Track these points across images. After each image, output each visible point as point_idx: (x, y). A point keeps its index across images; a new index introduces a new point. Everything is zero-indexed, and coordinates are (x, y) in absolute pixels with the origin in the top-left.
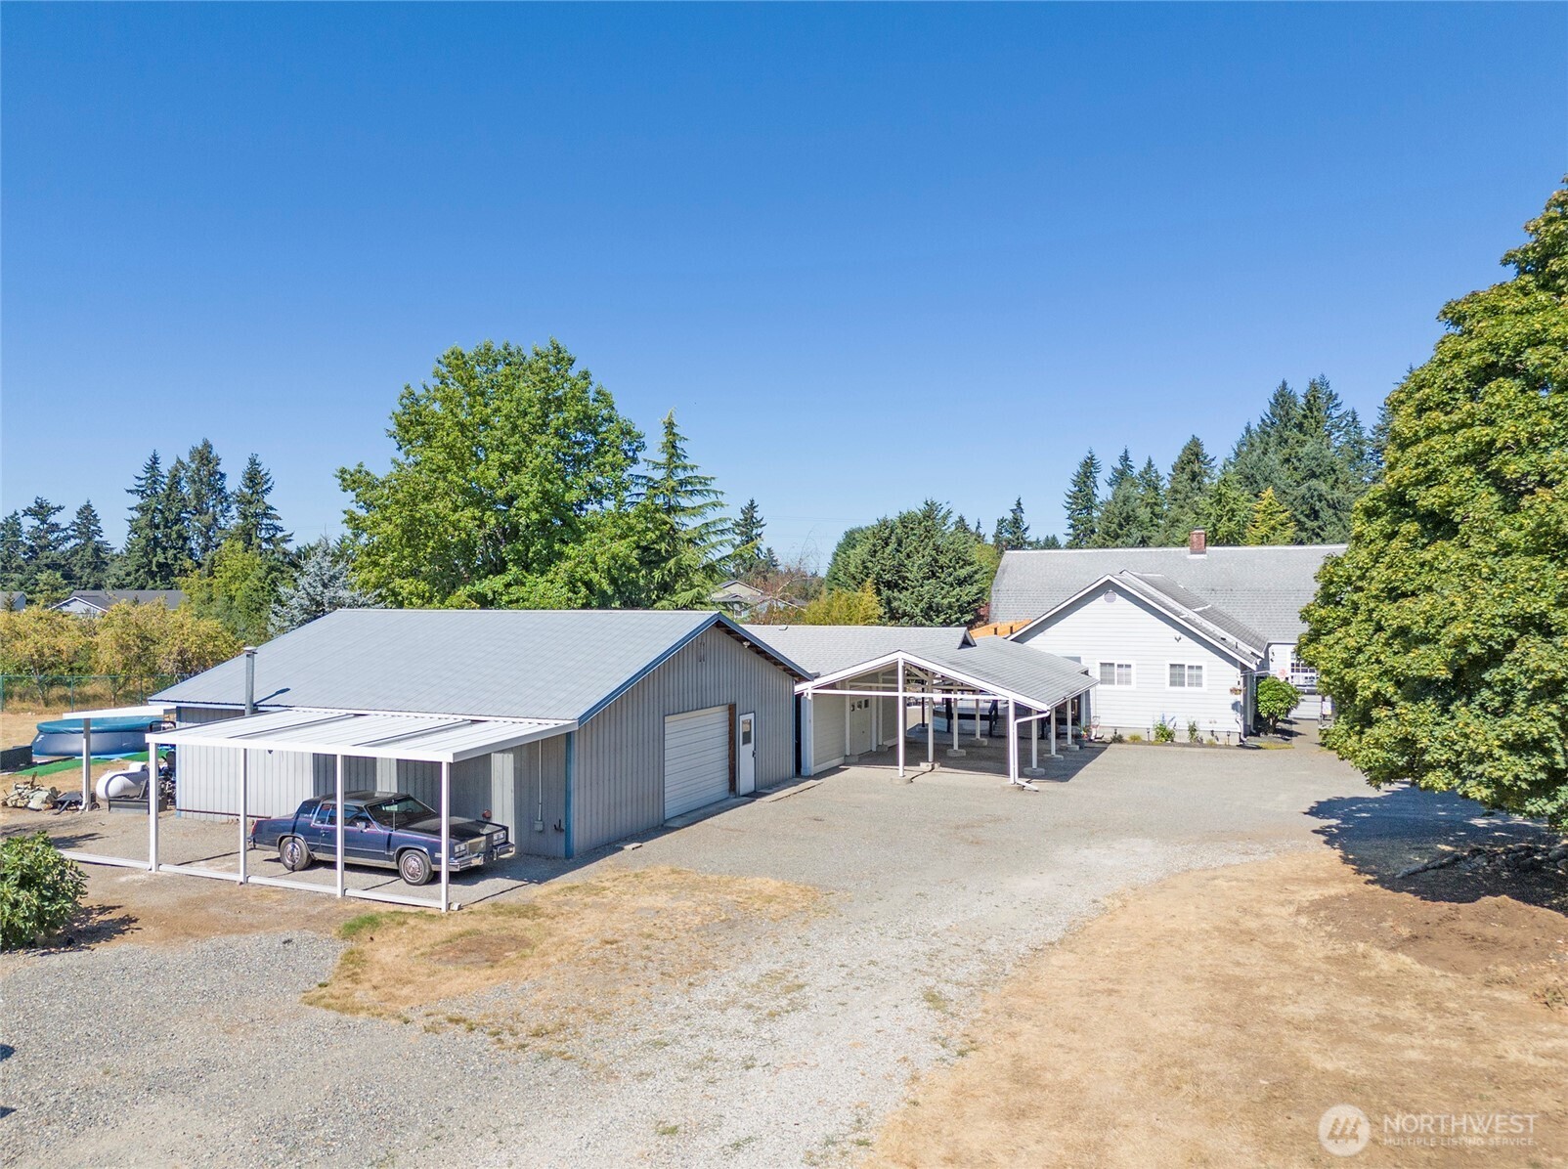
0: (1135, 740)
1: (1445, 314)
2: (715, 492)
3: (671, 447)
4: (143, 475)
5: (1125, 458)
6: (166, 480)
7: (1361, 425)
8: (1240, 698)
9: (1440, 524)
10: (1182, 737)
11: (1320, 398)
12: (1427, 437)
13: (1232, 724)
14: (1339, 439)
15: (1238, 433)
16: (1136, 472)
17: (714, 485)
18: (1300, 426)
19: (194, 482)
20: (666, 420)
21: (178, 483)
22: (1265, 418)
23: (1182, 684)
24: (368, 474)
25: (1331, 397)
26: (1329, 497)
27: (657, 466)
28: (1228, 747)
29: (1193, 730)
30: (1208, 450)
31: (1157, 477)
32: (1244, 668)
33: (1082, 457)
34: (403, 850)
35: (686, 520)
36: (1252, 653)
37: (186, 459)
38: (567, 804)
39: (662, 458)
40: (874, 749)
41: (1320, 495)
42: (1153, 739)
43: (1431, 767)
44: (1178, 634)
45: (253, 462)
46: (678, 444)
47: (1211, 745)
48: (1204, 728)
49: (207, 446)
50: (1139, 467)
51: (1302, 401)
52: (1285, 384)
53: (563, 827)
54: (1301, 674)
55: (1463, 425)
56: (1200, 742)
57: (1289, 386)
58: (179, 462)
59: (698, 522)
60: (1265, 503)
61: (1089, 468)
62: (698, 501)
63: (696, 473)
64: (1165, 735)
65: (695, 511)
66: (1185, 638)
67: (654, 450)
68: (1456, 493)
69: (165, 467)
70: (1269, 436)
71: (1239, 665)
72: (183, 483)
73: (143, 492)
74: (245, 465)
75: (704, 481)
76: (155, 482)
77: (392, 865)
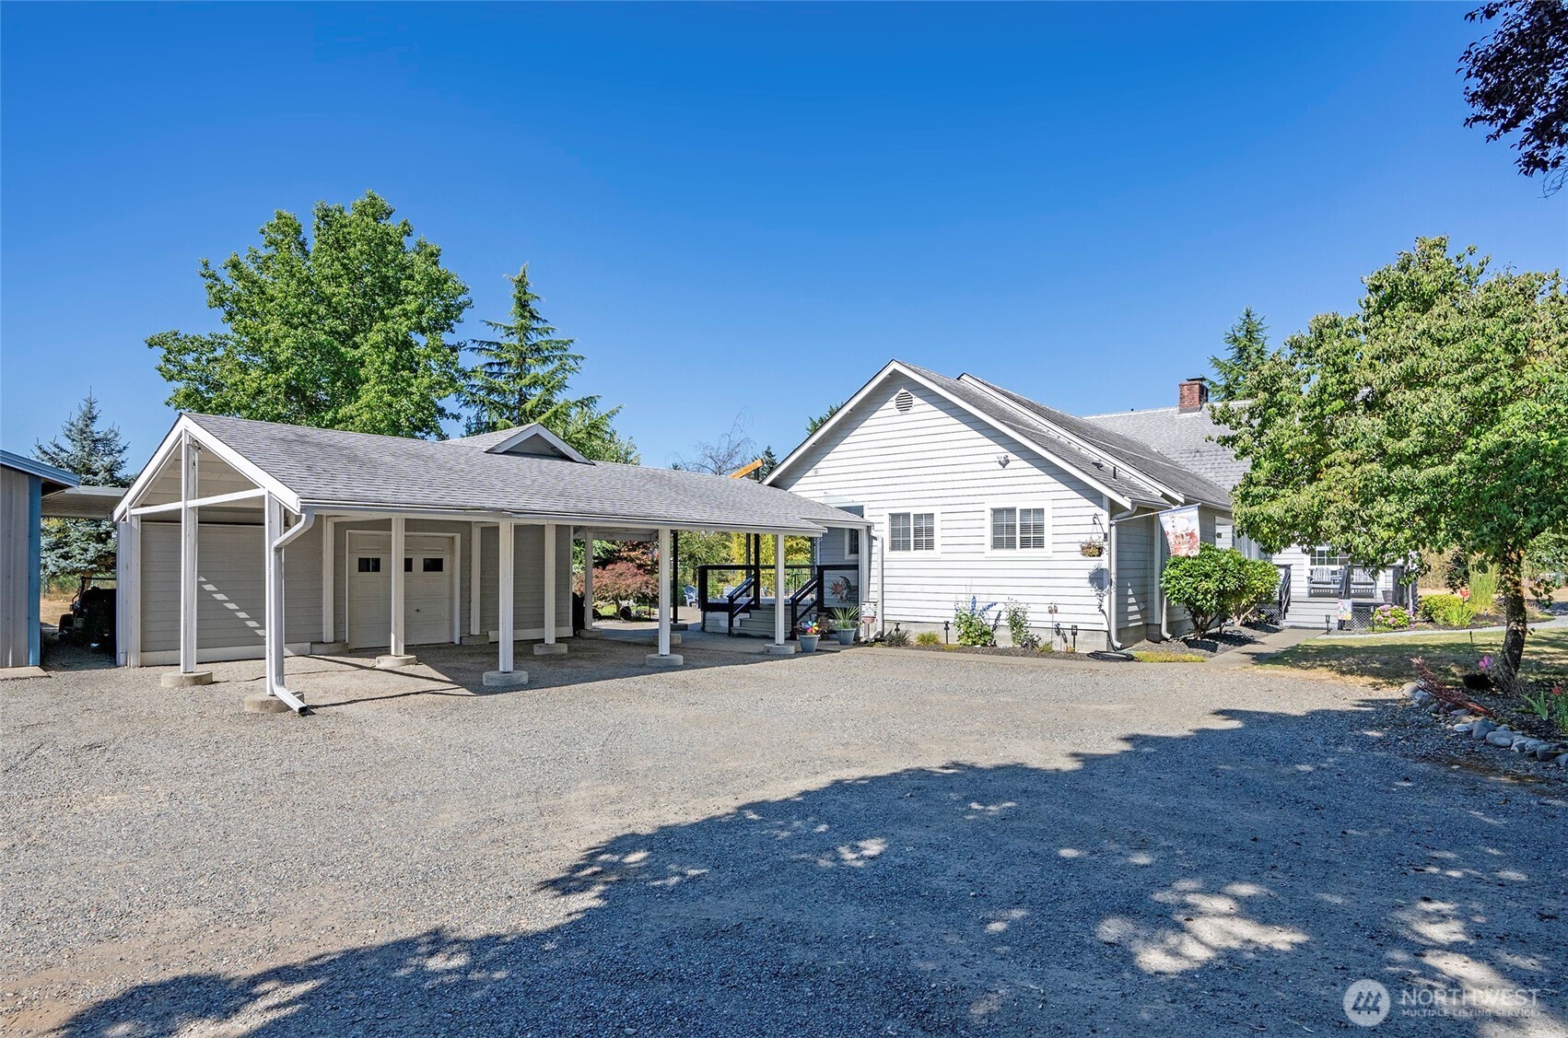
0: (928, 642)
8: (1106, 561)
10: (1004, 638)
13: (1093, 613)
23: (1010, 543)
28: (1084, 655)
29: (1016, 622)
32: (1114, 508)
36: (1165, 496)
40: (457, 642)
42: (954, 641)
44: (1001, 451)
48: (1038, 620)
54: (1325, 567)
56: (1030, 646)
66: (1017, 462)
71: (1106, 503)
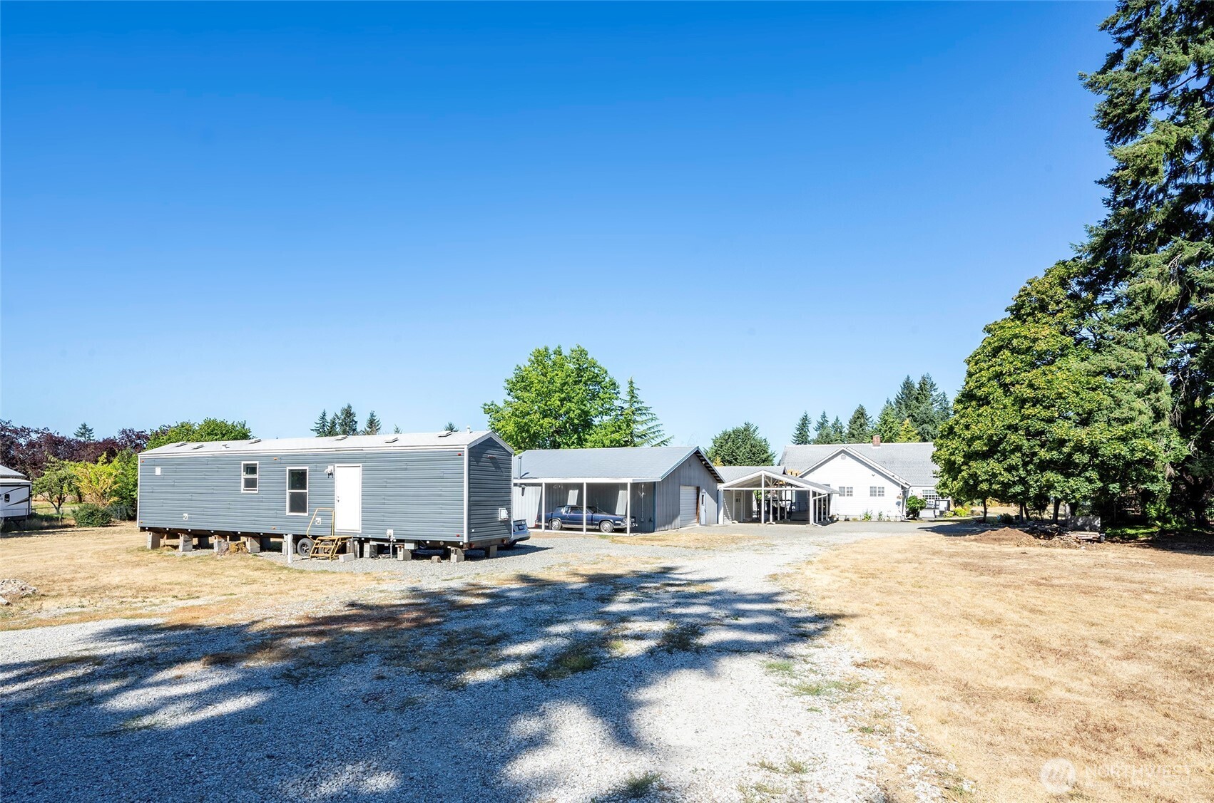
0: (855, 520)
1: (985, 329)
2: (652, 414)
3: (632, 395)
4: (319, 422)
5: (824, 416)
6: (329, 425)
7: (948, 400)
8: (901, 500)
9: (984, 401)
10: (875, 518)
11: (926, 385)
12: (980, 372)
13: (899, 512)
14: (936, 408)
15: (883, 404)
16: (830, 424)
17: (651, 411)
18: (917, 399)
19: (342, 425)
20: (629, 380)
21: (335, 426)
22: (899, 395)
23: (875, 495)
24: (496, 406)
25: (932, 385)
26: (933, 433)
27: (625, 401)
28: (896, 521)
29: (880, 515)
30: (868, 413)
31: (842, 426)
32: (902, 487)
33: (801, 415)
34: (602, 521)
35: (639, 426)
36: (906, 483)
37: (339, 414)
38: (654, 511)
39: (628, 398)
40: (742, 521)
41: (928, 432)
42: (862, 519)
43: (982, 482)
44: (874, 473)
45: (372, 415)
46: (635, 391)
47: (889, 521)
48: (884, 514)
49: (349, 407)
50: (831, 421)
51: (917, 386)
52: (908, 378)
53: (652, 519)
55: (992, 366)
56: (883, 520)
57: (911, 379)
58: (336, 415)
59: (645, 427)
60: (905, 426)
61: (805, 422)
62: (644, 417)
63: (643, 405)
64: (867, 518)
65: (645, 422)
66: (876, 474)
67: (624, 395)
68: (990, 390)
69: (329, 418)
70: (901, 404)
71: (899, 485)
72: (337, 426)
73: (318, 430)
74: (368, 417)
75: (646, 409)
76: (324, 426)
77: (598, 527)
